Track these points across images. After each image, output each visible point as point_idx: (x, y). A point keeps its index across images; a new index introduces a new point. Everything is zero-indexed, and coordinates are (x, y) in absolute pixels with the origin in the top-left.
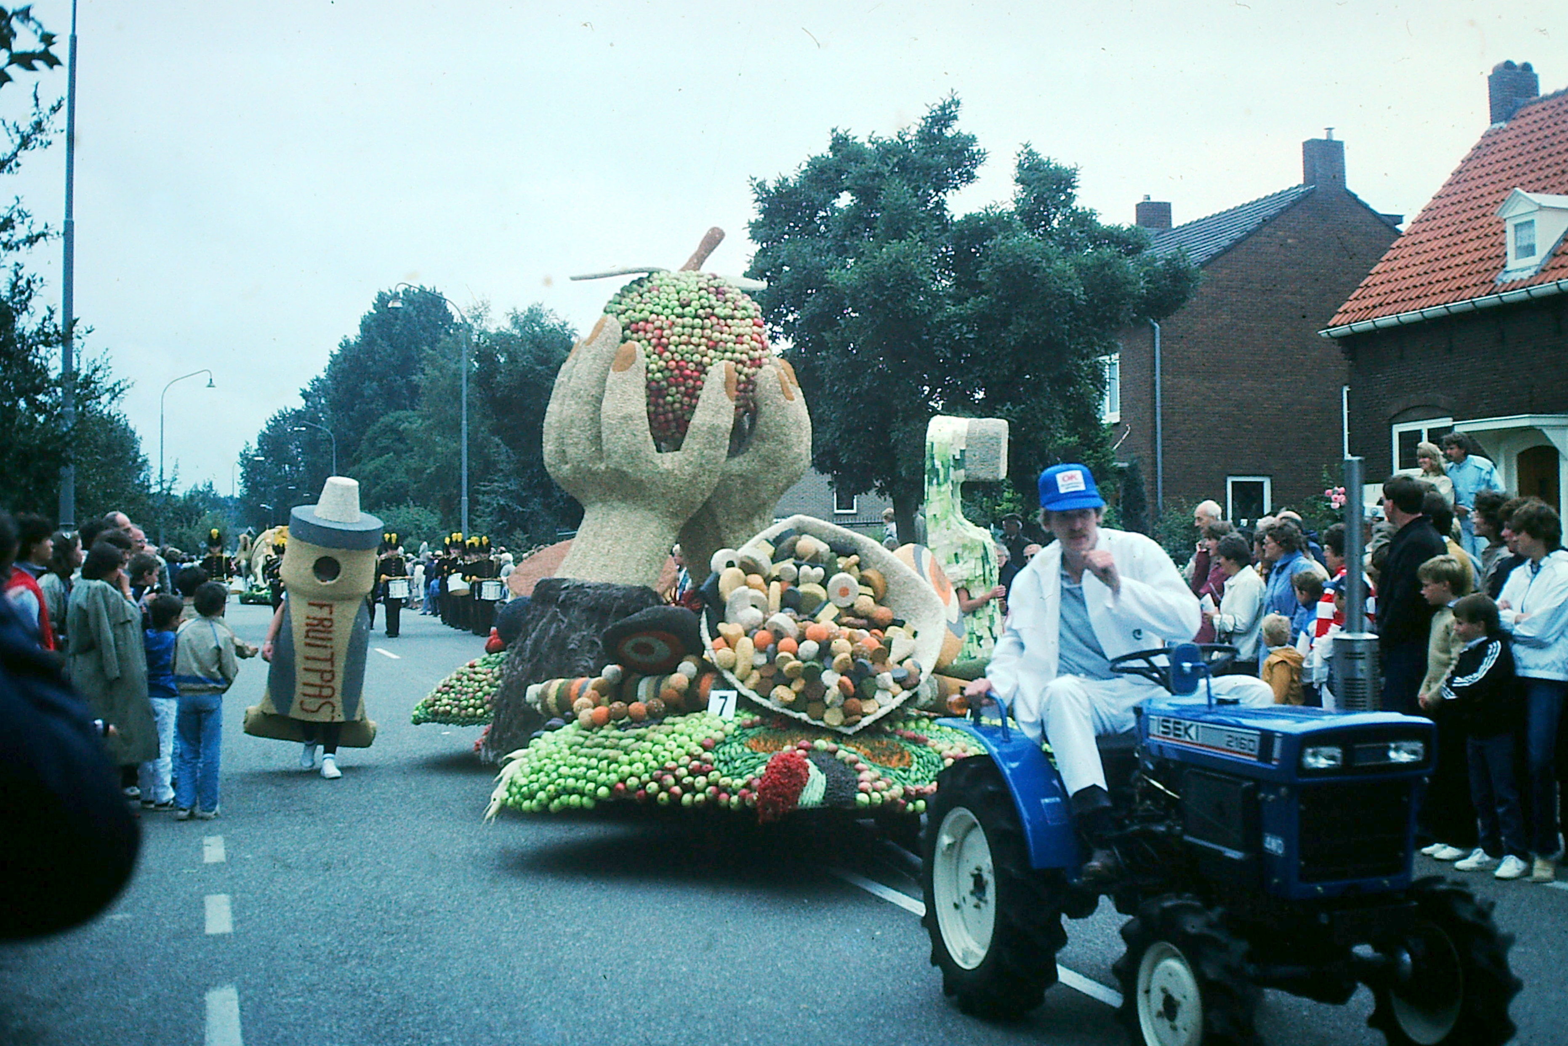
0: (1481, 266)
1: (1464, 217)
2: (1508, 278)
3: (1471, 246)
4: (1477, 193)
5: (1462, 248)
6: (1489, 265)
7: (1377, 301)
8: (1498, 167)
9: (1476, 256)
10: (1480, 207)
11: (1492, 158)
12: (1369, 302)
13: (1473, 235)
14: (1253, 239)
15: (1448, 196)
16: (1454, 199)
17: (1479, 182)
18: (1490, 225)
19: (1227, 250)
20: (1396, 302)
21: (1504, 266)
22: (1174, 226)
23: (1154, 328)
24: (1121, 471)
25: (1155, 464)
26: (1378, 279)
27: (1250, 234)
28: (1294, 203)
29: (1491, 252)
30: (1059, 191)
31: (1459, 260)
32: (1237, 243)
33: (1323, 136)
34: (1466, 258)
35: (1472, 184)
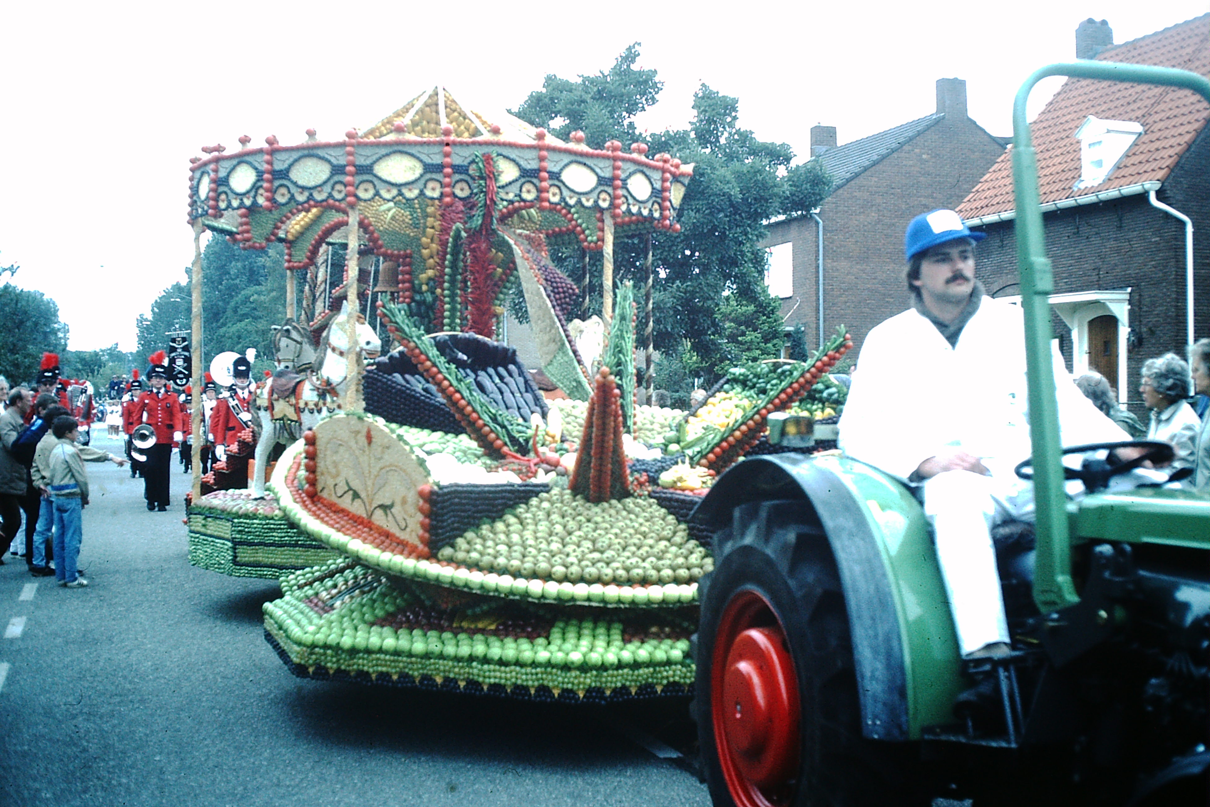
0: (1063, 176)
1: (1053, 138)
2: (1082, 186)
3: (1057, 160)
4: (1063, 120)
5: (1050, 162)
6: (1070, 175)
7: (984, 202)
8: (1080, 99)
9: (1059, 168)
10: (1064, 130)
11: (1075, 93)
12: (978, 204)
13: (1059, 151)
14: (895, 155)
15: (1041, 121)
16: (1045, 124)
17: (1065, 111)
18: (1071, 144)
19: (875, 164)
20: (998, 203)
21: (1080, 176)
22: (839, 145)
23: (817, 223)
24: (788, 335)
25: (818, 328)
26: (985, 186)
27: (893, 151)
28: (928, 128)
29: (1071, 165)
30: (725, 114)
31: (1047, 171)
32: (883, 158)
34: (1053, 169)
35: (1059, 113)
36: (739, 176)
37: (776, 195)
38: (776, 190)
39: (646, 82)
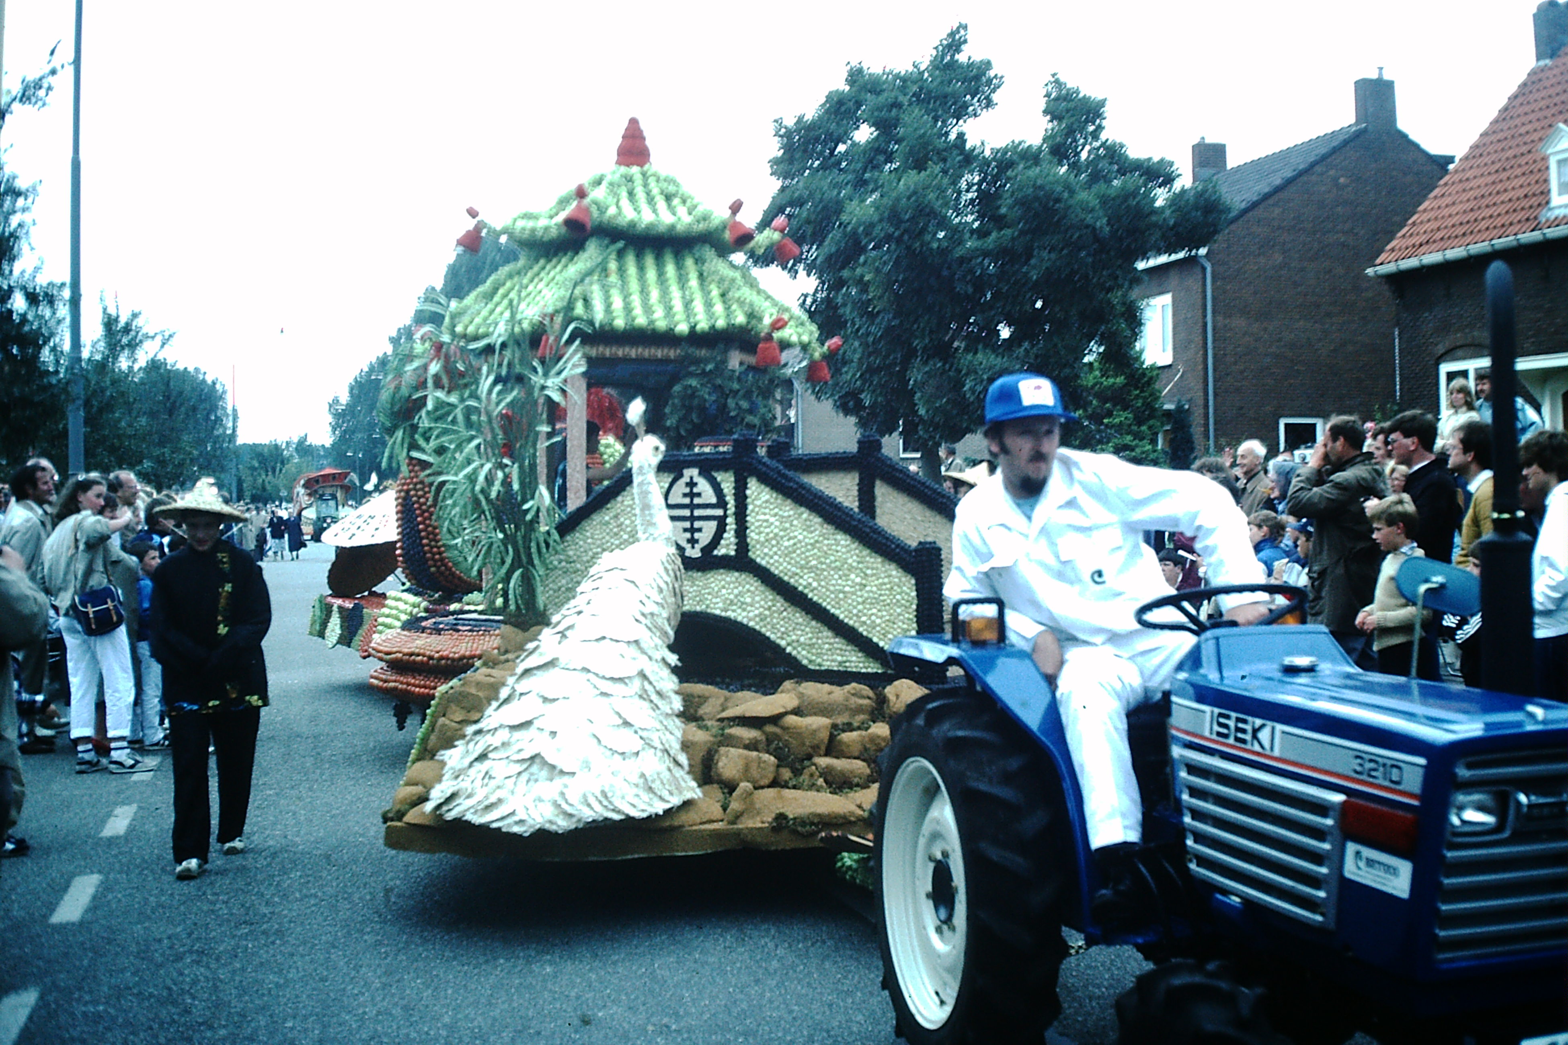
0: (1526, 203)
1: (1510, 153)
2: (1552, 215)
3: (1516, 183)
4: (1523, 130)
5: (1508, 185)
6: (1534, 201)
7: (1424, 238)
8: (1542, 104)
9: (1521, 193)
10: (1525, 143)
11: (1537, 96)
12: (1416, 240)
13: (1519, 171)
14: (1304, 178)
15: (1494, 132)
16: (1500, 136)
17: (1524, 119)
18: (1535, 162)
19: (1278, 190)
20: (1442, 239)
21: (1548, 203)
22: (1229, 167)
23: (1204, 269)
24: (1168, 413)
25: (1206, 406)
26: (1425, 217)
27: (1301, 174)
28: (1346, 143)
29: (1536, 189)
31: (1504, 197)
32: (1289, 182)
33: (1374, 76)
34: (1510, 195)
35: (1518, 121)
36: (1104, 200)
37: (1155, 225)
38: (1154, 218)
39: (977, 78)
